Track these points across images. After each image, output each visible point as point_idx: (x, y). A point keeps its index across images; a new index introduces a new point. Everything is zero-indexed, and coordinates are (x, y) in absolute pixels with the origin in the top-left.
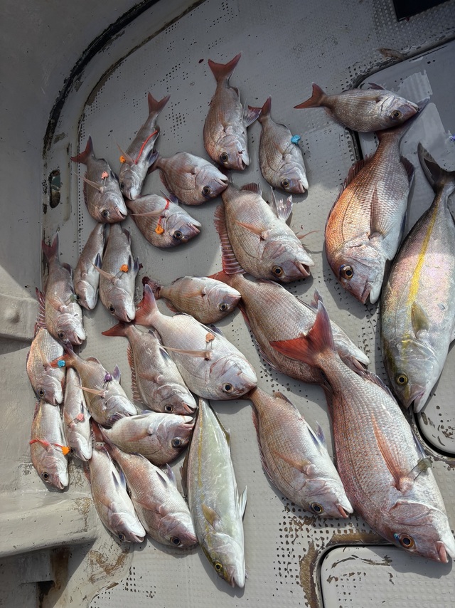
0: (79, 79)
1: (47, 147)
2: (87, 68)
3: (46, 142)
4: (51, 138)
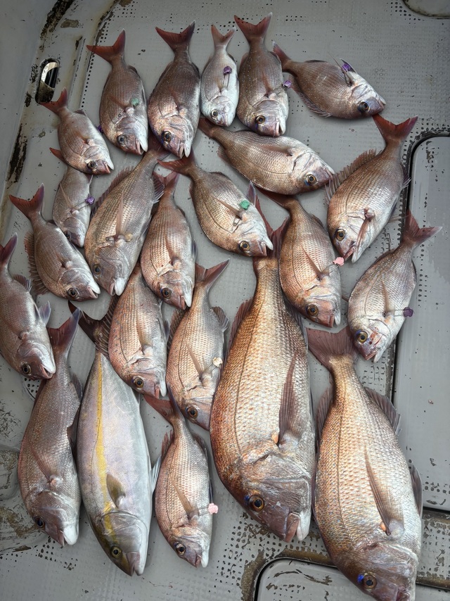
1: (50, 27)
3: (49, 21)
4: (58, 19)
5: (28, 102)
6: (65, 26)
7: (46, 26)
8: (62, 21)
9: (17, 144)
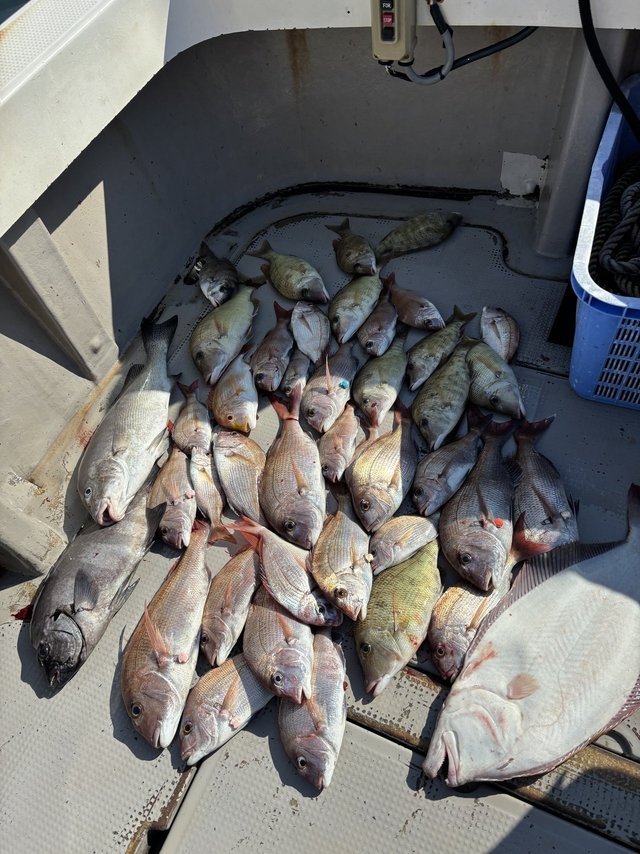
0: (280, 201)
1: (214, 233)
2: (292, 199)
3: (216, 228)
4: (223, 228)
5: (176, 281)
6: (226, 234)
7: (212, 231)
8: (226, 230)
9: (157, 308)
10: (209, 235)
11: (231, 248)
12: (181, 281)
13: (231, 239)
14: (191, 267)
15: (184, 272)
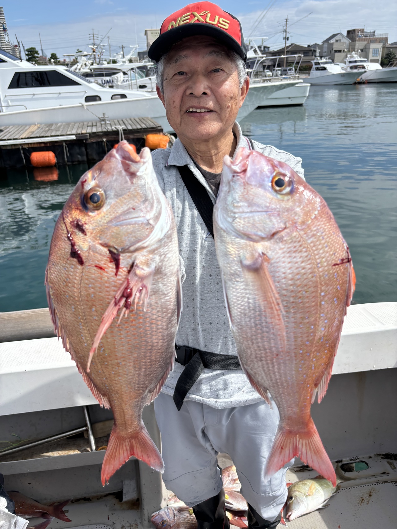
3: (387, 455)
4: (391, 458)
5: (338, 462)
6: (389, 463)
7: (383, 455)
8: (391, 461)
10: (379, 455)
11: (384, 473)
12: (340, 464)
13: (388, 468)
14: (353, 461)
15: (346, 460)
